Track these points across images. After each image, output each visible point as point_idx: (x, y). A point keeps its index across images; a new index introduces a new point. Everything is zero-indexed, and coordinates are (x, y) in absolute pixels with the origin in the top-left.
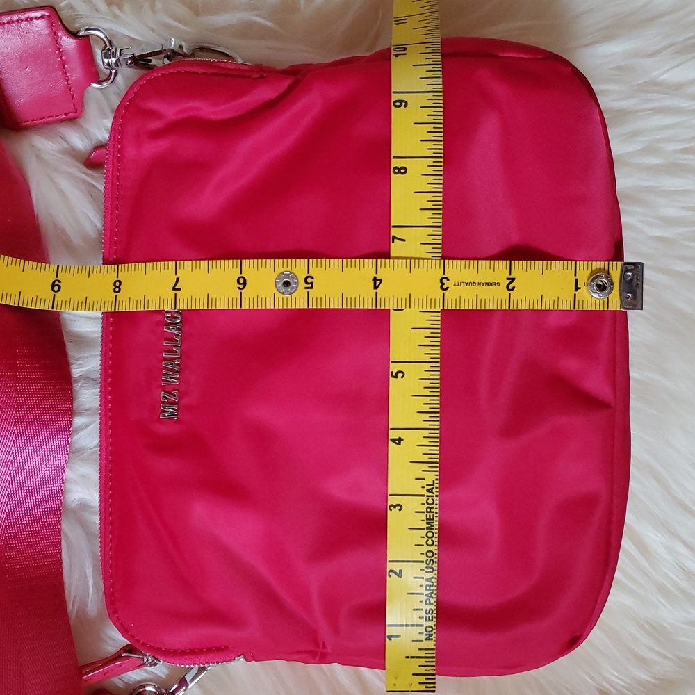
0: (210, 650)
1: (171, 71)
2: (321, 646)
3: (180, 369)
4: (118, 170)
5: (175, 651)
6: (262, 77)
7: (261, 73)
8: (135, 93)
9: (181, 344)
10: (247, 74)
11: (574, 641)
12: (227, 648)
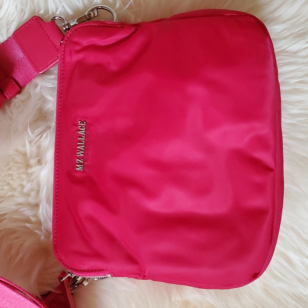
0: (95, 271)
1: (85, 25)
2: (143, 271)
3: (84, 150)
4: (63, 67)
5: (81, 270)
6: (122, 27)
7: (122, 25)
8: (70, 35)
9: (85, 139)
10: (116, 26)
11: (256, 276)
12: (103, 270)
